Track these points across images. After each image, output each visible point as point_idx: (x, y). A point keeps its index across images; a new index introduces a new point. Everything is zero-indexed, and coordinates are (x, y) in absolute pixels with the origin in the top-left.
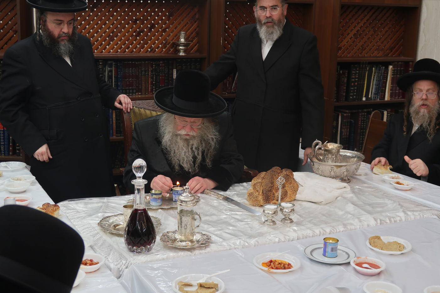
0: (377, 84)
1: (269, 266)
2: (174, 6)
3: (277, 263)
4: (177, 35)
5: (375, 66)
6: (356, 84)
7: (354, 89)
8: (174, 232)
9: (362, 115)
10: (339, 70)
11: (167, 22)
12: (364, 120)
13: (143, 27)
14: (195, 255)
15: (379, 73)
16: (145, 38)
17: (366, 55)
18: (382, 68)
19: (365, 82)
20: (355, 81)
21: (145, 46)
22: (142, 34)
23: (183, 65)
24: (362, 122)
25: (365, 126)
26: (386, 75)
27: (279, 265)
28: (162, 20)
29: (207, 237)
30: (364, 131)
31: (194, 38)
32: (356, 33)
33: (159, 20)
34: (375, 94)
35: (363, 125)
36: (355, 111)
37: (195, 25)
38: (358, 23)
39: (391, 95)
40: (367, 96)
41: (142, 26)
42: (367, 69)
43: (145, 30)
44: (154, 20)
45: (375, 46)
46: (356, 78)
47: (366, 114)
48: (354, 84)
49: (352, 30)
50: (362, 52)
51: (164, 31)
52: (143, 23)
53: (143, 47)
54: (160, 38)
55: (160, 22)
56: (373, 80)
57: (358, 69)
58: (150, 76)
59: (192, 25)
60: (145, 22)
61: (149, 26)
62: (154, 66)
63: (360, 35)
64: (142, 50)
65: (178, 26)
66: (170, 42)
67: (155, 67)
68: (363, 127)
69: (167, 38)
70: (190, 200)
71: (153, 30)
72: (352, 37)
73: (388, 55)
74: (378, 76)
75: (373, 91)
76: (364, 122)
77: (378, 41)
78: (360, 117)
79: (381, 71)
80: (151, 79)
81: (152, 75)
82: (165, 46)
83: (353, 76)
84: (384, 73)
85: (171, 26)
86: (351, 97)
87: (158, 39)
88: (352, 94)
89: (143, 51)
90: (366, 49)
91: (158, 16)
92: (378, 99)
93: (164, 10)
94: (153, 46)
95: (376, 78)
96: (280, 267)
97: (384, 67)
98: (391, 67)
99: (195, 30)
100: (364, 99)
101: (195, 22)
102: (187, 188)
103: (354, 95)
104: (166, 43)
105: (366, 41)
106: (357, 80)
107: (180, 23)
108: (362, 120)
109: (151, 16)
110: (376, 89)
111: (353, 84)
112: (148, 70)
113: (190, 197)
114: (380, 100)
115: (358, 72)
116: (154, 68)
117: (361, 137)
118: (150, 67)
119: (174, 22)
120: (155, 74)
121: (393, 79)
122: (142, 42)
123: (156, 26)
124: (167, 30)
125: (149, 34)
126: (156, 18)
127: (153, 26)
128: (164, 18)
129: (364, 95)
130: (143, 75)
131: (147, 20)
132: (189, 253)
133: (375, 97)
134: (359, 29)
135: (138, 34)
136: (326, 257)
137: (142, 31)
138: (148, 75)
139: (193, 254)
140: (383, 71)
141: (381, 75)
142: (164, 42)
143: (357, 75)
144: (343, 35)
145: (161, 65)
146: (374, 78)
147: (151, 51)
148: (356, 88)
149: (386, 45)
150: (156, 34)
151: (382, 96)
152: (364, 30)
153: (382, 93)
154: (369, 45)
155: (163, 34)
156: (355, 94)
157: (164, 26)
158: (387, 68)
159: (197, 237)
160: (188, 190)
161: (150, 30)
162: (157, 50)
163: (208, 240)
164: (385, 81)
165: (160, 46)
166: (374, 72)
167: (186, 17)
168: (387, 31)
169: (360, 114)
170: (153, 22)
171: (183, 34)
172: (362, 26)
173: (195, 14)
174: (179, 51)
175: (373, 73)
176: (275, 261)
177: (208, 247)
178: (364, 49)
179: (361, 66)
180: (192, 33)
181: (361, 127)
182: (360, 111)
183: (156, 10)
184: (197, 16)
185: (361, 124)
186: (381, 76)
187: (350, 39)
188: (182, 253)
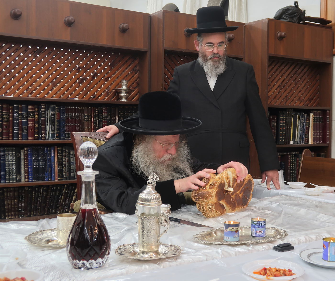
0: (301, 129)
1: (264, 275)
2: (116, 58)
3: (274, 270)
4: (118, 84)
5: (299, 113)
6: (284, 128)
7: (283, 133)
8: (133, 245)
9: (291, 157)
10: (269, 115)
11: (109, 72)
12: (293, 162)
13: (86, 75)
14: (163, 267)
15: (302, 120)
16: (88, 85)
17: (290, 104)
18: (304, 115)
19: (291, 127)
20: (283, 126)
21: (88, 93)
22: (84, 81)
23: (125, 112)
24: (291, 164)
25: (294, 167)
26: (308, 122)
27: (278, 272)
28: (104, 69)
29: (175, 248)
30: (293, 171)
31: (135, 88)
32: (280, 84)
33: (101, 69)
34: (300, 138)
35: (292, 166)
36: (284, 154)
37: (136, 76)
38: (282, 76)
39: (314, 140)
40: (294, 139)
41: (84, 74)
42: (292, 116)
43: (88, 78)
44: (97, 69)
45: (297, 97)
46: (283, 123)
47: (294, 156)
48: (283, 128)
49: (277, 81)
50: (287, 102)
51: (107, 79)
52: (86, 71)
53: (86, 94)
54: (102, 86)
55: (102, 71)
56: (298, 126)
57: (285, 115)
58: (93, 122)
59: (133, 76)
60: (88, 70)
61: (92, 74)
62: (96, 111)
63: (284, 86)
64: (85, 96)
65: (120, 76)
66: (112, 91)
67: (98, 113)
68: (292, 168)
69: (109, 86)
70: (154, 198)
71: (95, 78)
72: (277, 88)
73: (308, 105)
74: (302, 122)
75: (299, 136)
76: (293, 164)
77: (299, 93)
78: (289, 158)
79: (304, 118)
80: (94, 124)
81: (95, 120)
82: (107, 94)
83: (282, 121)
84: (307, 120)
85: (113, 75)
86: (281, 141)
87: (100, 87)
88: (281, 138)
89: (86, 98)
90: (290, 99)
91: (101, 65)
92: (303, 143)
93: (106, 60)
94: (95, 93)
95: (300, 124)
96: (279, 275)
97: (306, 115)
98: (312, 115)
99: (136, 80)
100: (291, 142)
101: (136, 73)
102: (150, 182)
103: (283, 139)
104: (108, 91)
105: (289, 92)
106: (284, 125)
107: (122, 73)
108: (291, 162)
109: (93, 65)
110: (301, 134)
111: (281, 129)
112: (91, 116)
113: (154, 193)
114: (304, 144)
115: (285, 118)
116: (96, 114)
117: (291, 177)
118: (93, 113)
119: (116, 72)
120: (98, 120)
121: (314, 125)
122: (85, 89)
123: (99, 75)
124: (109, 79)
125: (92, 82)
126: (99, 67)
127: (95, 75)
128: (106, 68)
129: (291, 139)
130: (86, 120)
131: (90, 68)
132: (156, 266)
133: (301, 142)
134: (283, 81)
135: (81, 82)
136: (329, 261)
137: (85, 79)
138: (91, 120)
139: (162, 267)
140: (305, 118)
141: (304, 121)
142: (106, 90)
143: (284, 121)
144: (270, 86)
145: (103, 111)
146: (298, 124)
147: (93, 98)
148: (284, 132)
149: (305, 97)
150: (99, 82)
151: (306, 141)
152: (287, 83)
153: (306, 137)
154: (292, 96)
155: (106, 82)
156: (284, 137)
157: (106, 75)
158: (308, 116)
159: (162, 249)
160: (151, 185)
161: (93, 78)
162: (99, 97)
163: (178, 251)
164: (308, 127)
165: (103, 93)
166: (298, 118)
167: (127, 68)
168: (306, 84)
169: (289, 156)
170: (95, 71)
171: (124, 82)
172: (285, 79)
173: (136, 66)
174: (121, 98)
175: (298, 120)
176: (270, 269)
177: (178, 258)
178: (288, 99)
179: (288, 112)
180: (133, 83)
181: (291, 168)
182: (289, 153)
183: (99, 60)
184: (137, 68)
185: (291, 166)
186: (304, 123)
187: (276, 89)
188: (146, 266)
